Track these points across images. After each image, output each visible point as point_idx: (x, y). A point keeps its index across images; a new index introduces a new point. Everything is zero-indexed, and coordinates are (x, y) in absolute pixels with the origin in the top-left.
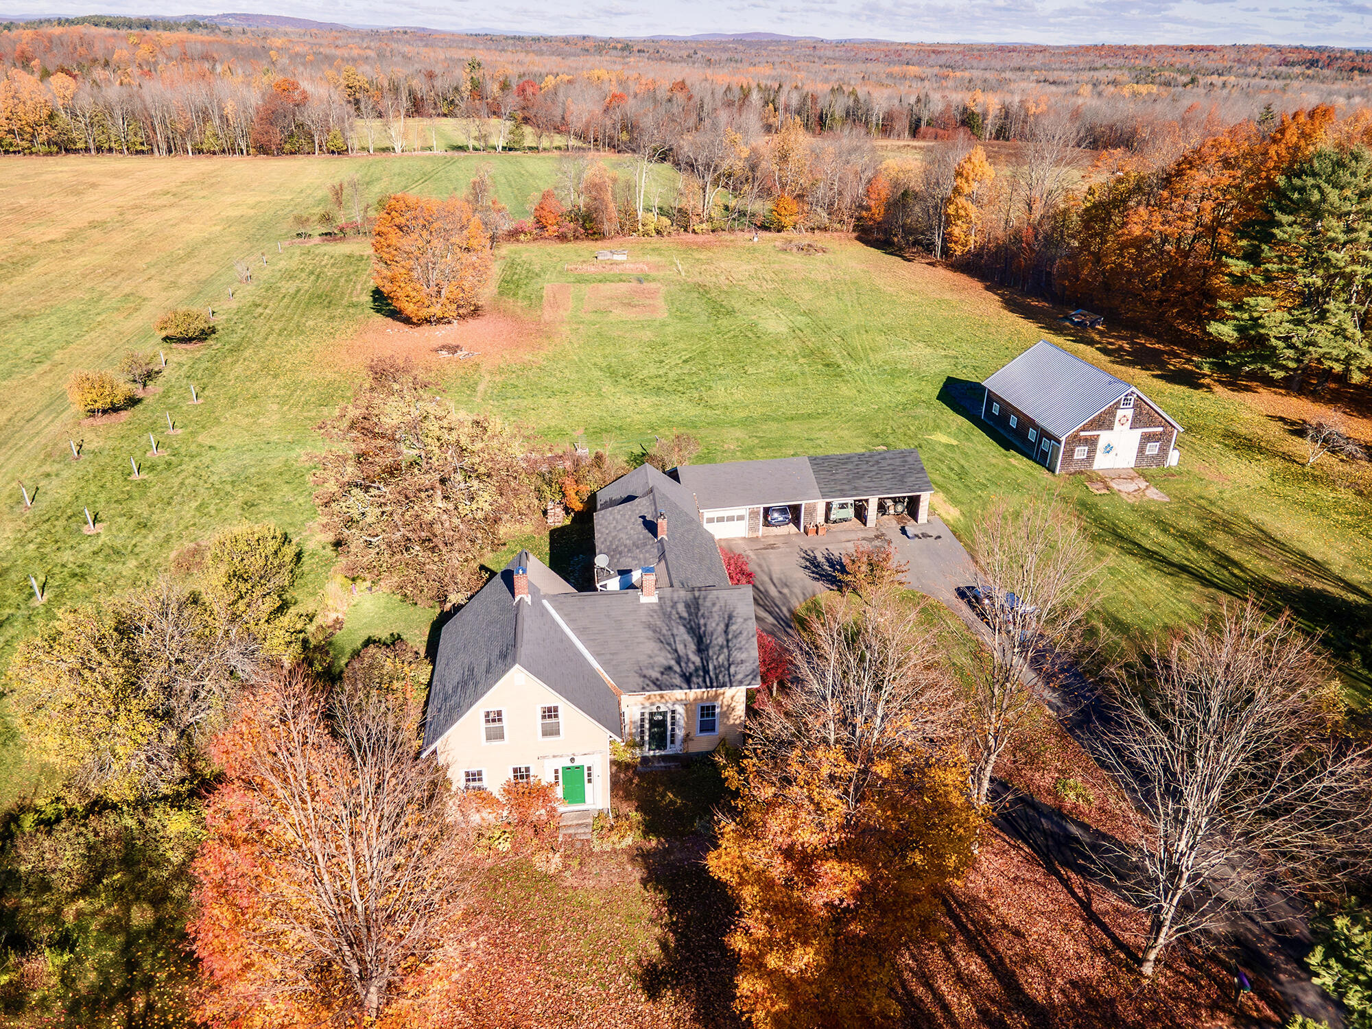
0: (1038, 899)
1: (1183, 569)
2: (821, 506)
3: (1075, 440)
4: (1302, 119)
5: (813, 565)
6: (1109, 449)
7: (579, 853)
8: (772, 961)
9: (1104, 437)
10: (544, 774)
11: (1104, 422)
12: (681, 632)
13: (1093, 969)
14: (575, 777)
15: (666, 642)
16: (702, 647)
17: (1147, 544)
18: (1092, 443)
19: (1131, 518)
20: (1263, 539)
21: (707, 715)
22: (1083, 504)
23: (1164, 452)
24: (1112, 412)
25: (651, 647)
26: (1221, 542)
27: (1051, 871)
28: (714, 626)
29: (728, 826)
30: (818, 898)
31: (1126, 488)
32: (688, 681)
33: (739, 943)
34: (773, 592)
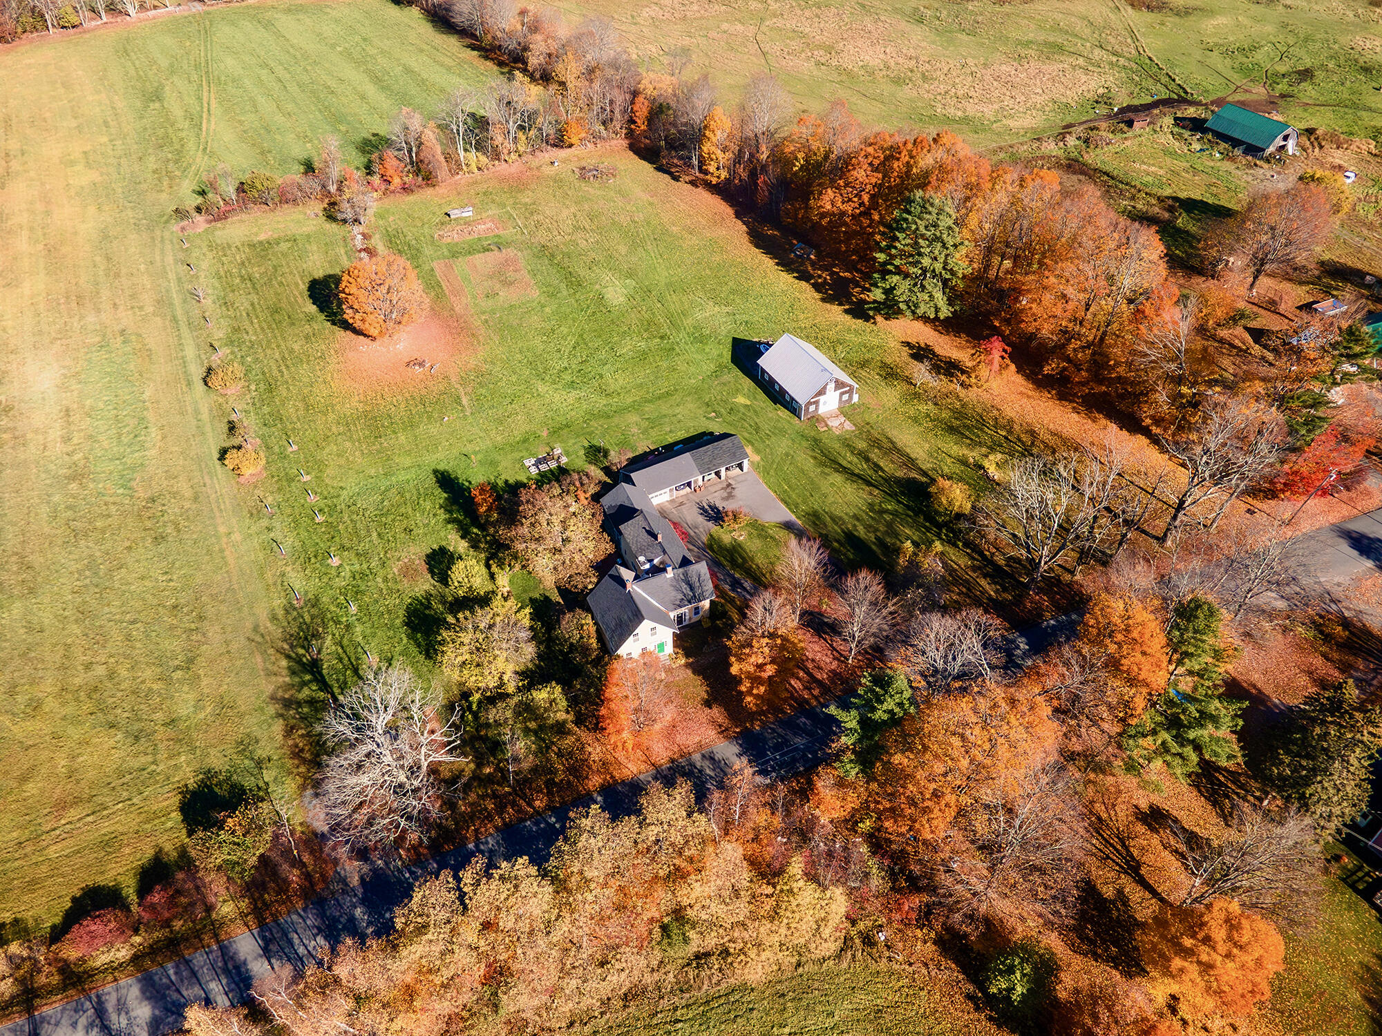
0: (817, 648)
1: (859, 476)
2: (700, 478)
3: (809, 403)
4: (910, 146)
5: (703, 511)
6: (825, 403)
7: (669, 670)
8: (755, 691)
9: (822, 398)
10: (651, 648)
11: (822, 392)
12: (684, 586)
13: (835, 665)
14: (661, 646)
15: (679, 590)
16: (692, 588)
17: (844, 463)
18: (817, 403)
19: (837, 446)
20: (893, 449)
21: (697, 610)
22: (815, 440)
23: (851, 398)
24: (825, 387)
25: (674, 593)
26: (875, 455)
27: (820, 637)
28: (694, 579)
29: (733, 659)
30: (765, 675)
31: (834, 423)
32: (690, 602)
33: (743, 689)
34: (692, 534)
